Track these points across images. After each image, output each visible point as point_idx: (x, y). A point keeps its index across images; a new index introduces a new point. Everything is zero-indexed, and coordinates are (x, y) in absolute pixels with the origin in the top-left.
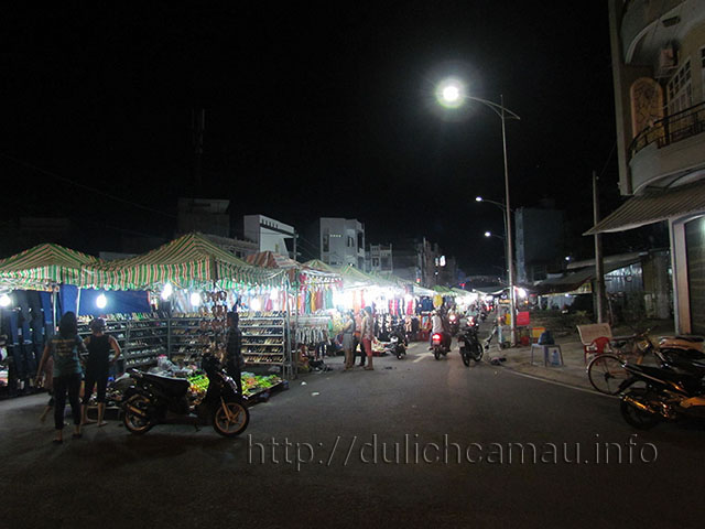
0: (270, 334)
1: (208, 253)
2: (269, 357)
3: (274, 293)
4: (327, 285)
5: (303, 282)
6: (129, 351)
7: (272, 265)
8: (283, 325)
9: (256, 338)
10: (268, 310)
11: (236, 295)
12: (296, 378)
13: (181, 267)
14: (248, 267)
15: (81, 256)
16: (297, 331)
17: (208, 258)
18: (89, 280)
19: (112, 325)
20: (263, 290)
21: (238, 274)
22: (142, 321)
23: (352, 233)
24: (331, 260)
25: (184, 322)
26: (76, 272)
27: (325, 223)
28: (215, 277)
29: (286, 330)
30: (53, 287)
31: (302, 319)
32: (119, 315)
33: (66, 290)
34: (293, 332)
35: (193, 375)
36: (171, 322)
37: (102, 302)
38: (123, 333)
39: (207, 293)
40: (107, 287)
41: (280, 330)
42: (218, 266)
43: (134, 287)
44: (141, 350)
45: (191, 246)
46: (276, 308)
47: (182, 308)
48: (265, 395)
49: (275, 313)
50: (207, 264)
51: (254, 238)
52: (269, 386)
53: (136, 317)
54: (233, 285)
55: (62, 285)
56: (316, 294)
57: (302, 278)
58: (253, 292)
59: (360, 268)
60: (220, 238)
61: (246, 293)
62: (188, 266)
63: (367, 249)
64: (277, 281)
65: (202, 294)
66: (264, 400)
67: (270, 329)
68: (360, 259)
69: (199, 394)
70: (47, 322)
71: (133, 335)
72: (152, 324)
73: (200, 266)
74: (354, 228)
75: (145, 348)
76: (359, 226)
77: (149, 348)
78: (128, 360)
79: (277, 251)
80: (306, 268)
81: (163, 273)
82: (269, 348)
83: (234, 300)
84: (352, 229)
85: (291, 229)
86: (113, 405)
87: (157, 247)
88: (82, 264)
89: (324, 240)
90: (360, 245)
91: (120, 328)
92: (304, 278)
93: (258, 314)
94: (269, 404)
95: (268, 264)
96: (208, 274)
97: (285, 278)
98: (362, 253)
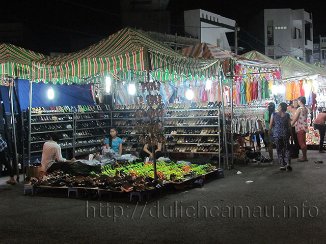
0: (205, 125)
1: (142, 45)
2: (205, 147)
3: (209, 84)
4: (263, 75)
5: (237, 73)
6: (77, 140)
7: (208, 56)
8: (218, 116)
9: (193, 129)
10: (203, 101)
11: (173, 87)
12: (232, 168)
13: (118, 59)
14: (180, 57)
15: (32, 54)
16: (233, 122)
17: (142, 49)
18: (39, 74)
19: (61, 116)
20: (197, 80)
21: (171, 64)
22: (87, 113)
23: (299, 24)
24: (276, 54)
25: (124, 114)
26: (28, 68)
27: (270, 15)
28: (149, 68)
29: (221, 121)
30: (10, 81)
31: (238, 111)
32: (67, 107)
33: (20, 85)
34: (229, 123)
35: (134, 163)
36: (113, 114)
37: (51, 94)
38: (71, 123)
39: (142, 83)
40: (55, 81)
41: (215, 120)
42: (152, 57)
43: (78, 81)
44: (87, 139)
45: (127, 40)
46: (211, 99)
47: (123, 100)
48: (200, 181)
49: (211, 103)
50: (141, 55)
51: (194, 34)
52: (204, 173)
53: (82, 110)
54: (168, 77)
55: (16, 80)
56: (252, 84)
57: (236, 68)
58: (187, 83)
59: (308, 60)
60: (161, 35)
61: (182, 84)
62: (124, 57)
63: (316, 41)
64: (211, 72)
65: (137, 84)
66: (199, 186)
67: (205, 120)
68: (308, 52)
69: (138, 178)
70: (7, 113)
71: (80, 125)
72: (95, 116)
73: (135, 57)
74: (301, 18)
75: (91, 138)
76: (307, 16)
77: (94, 138)
78: (77, 148)
79: (218, 46)
80: (242, 59)
81: (102, 66)
82: (205, 139)
83: (171, 91)
84: (299, 20)
85: (232, 23)
86: (63, 185)
87: (97, 42)
88: (32, 61)
89: (268, 33)
90: (308, 37)
91: (68, 119)
92: (239, 68)
93: (194, 105)
94: (203, 189)
95: (204, 56)
96: (142, 64)
97: (219, 69)
98: (310, 45)
